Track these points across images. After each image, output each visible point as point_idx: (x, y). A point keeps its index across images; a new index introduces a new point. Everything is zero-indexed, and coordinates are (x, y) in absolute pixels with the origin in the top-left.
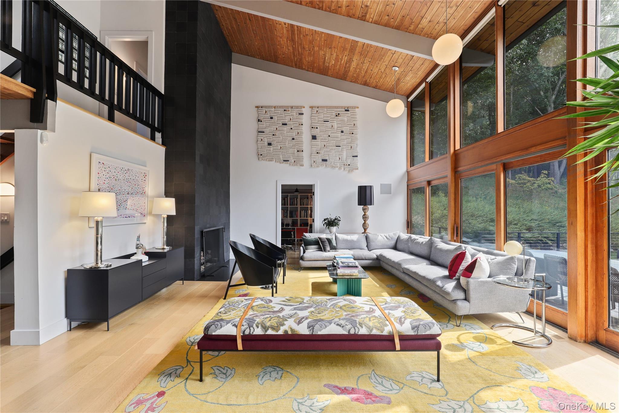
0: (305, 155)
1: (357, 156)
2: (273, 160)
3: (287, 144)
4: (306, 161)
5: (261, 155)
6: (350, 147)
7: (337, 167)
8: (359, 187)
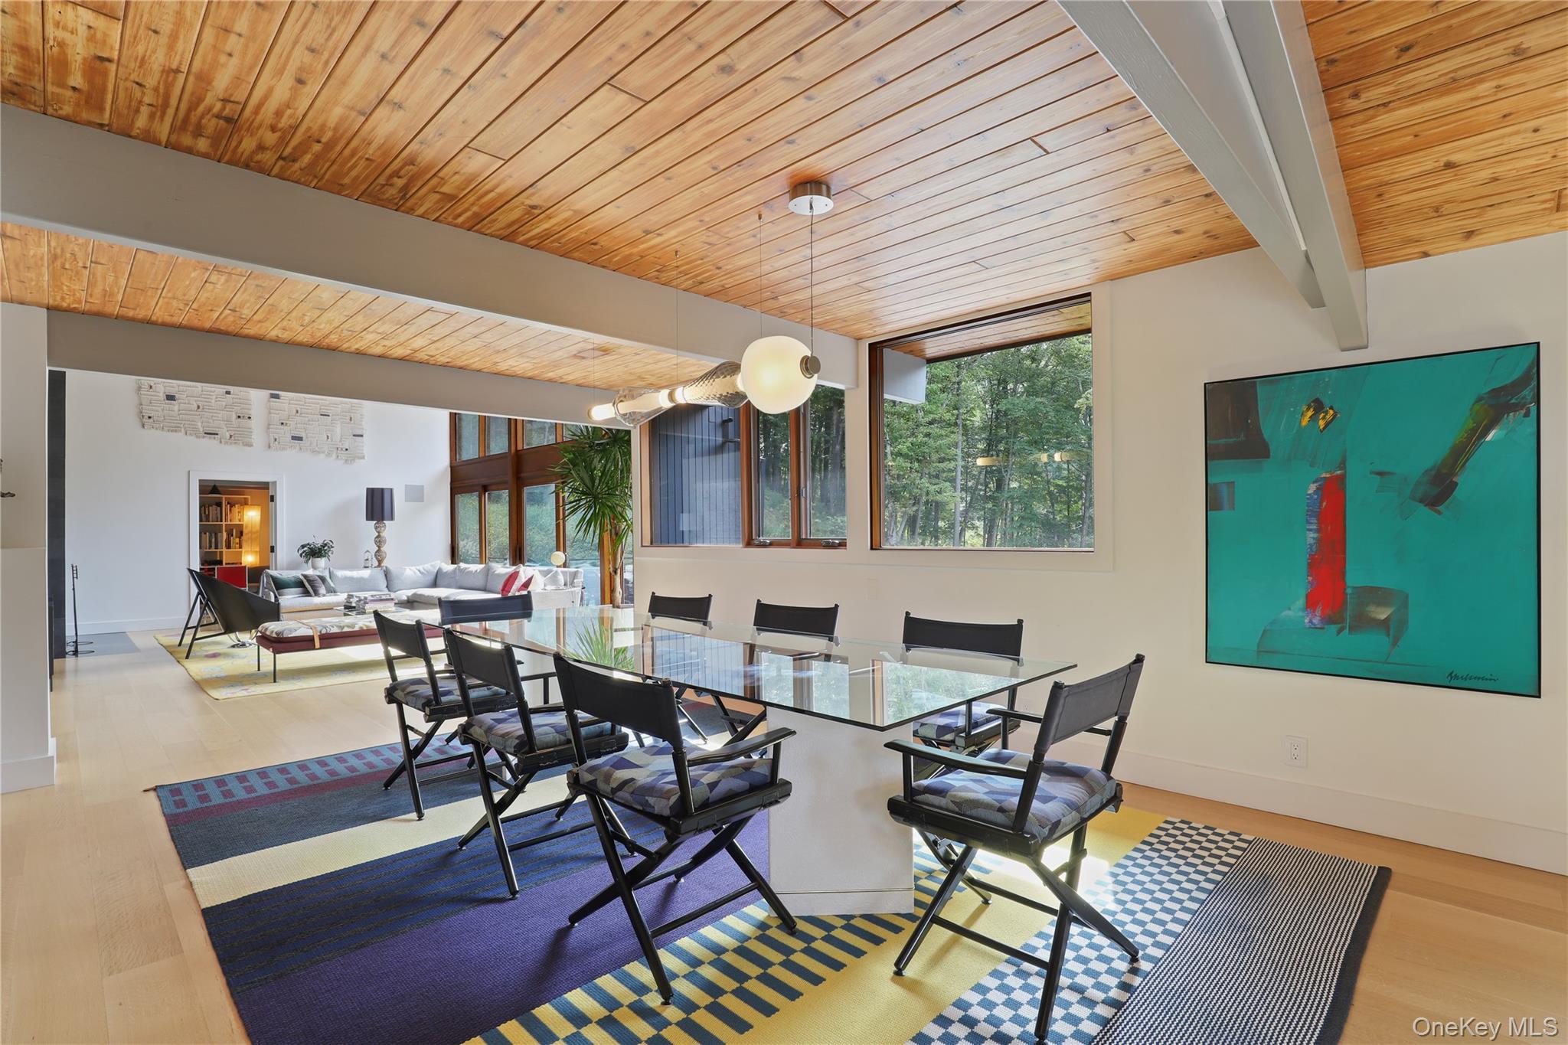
0: (257, 425)
1: (362, 436)
2: (180, 431)
3: (213, 401)
4: (258, 437)
5: (150, 417)
6: (348, 418)
7: (323, 452)
8: (368, 489)
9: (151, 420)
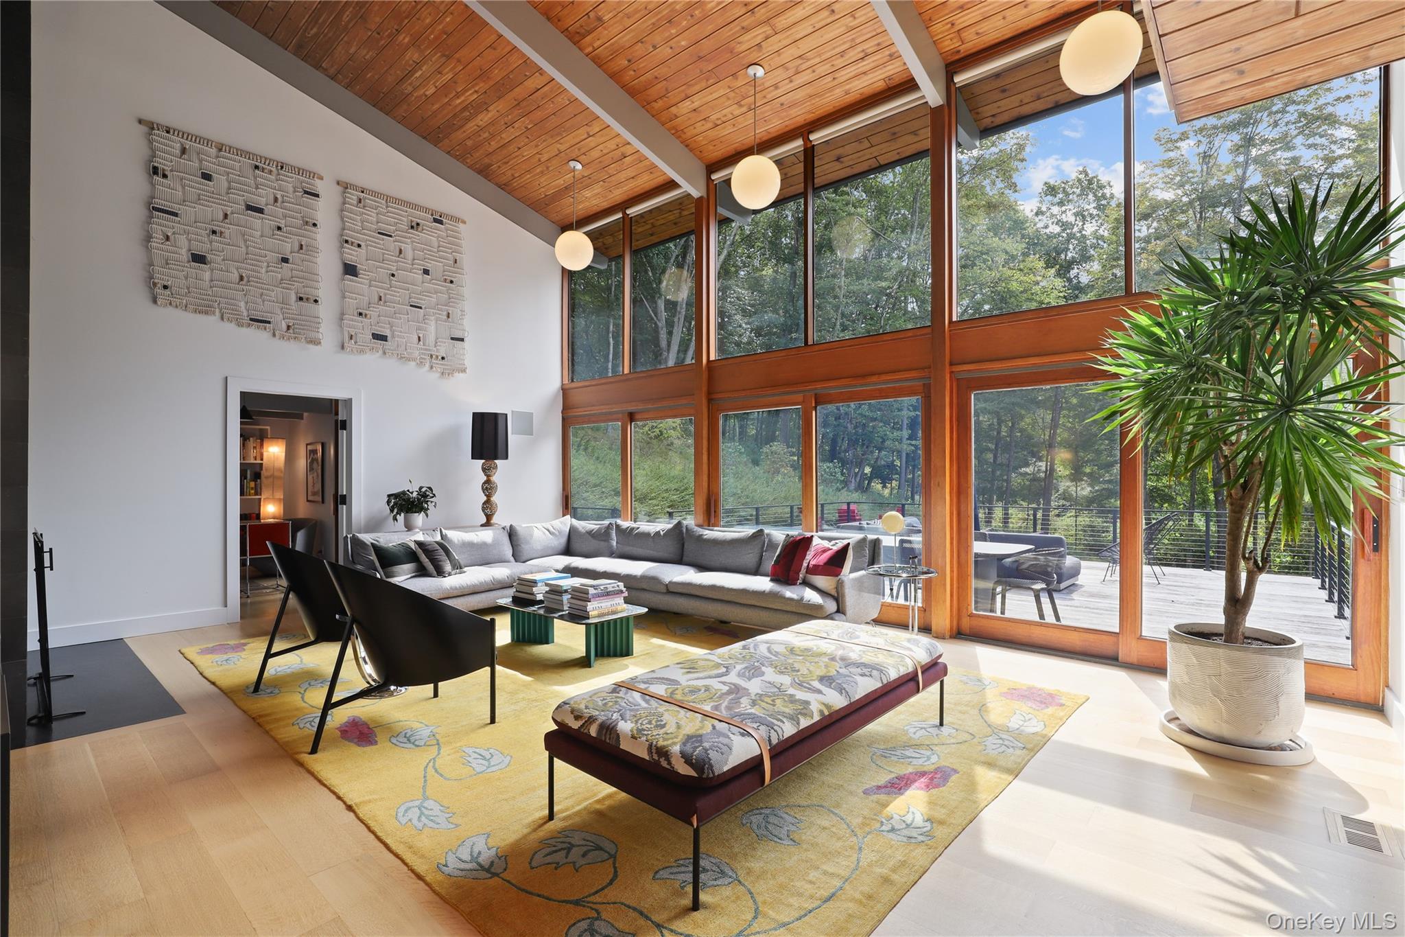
0: (326, 311)
1: (462, 340)
2: (214, 313)
3: (264, 270)
4: (327, 332)
5: (165, 287)
6: (445, 313)
7: (414, 360)
8: (475, 414)
9: (167, 292)
